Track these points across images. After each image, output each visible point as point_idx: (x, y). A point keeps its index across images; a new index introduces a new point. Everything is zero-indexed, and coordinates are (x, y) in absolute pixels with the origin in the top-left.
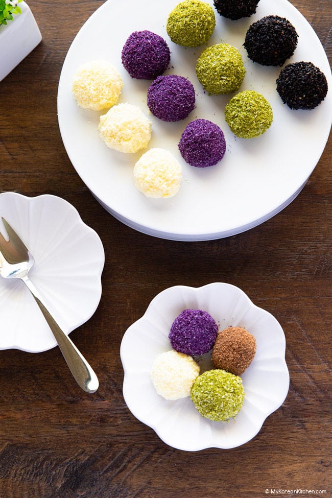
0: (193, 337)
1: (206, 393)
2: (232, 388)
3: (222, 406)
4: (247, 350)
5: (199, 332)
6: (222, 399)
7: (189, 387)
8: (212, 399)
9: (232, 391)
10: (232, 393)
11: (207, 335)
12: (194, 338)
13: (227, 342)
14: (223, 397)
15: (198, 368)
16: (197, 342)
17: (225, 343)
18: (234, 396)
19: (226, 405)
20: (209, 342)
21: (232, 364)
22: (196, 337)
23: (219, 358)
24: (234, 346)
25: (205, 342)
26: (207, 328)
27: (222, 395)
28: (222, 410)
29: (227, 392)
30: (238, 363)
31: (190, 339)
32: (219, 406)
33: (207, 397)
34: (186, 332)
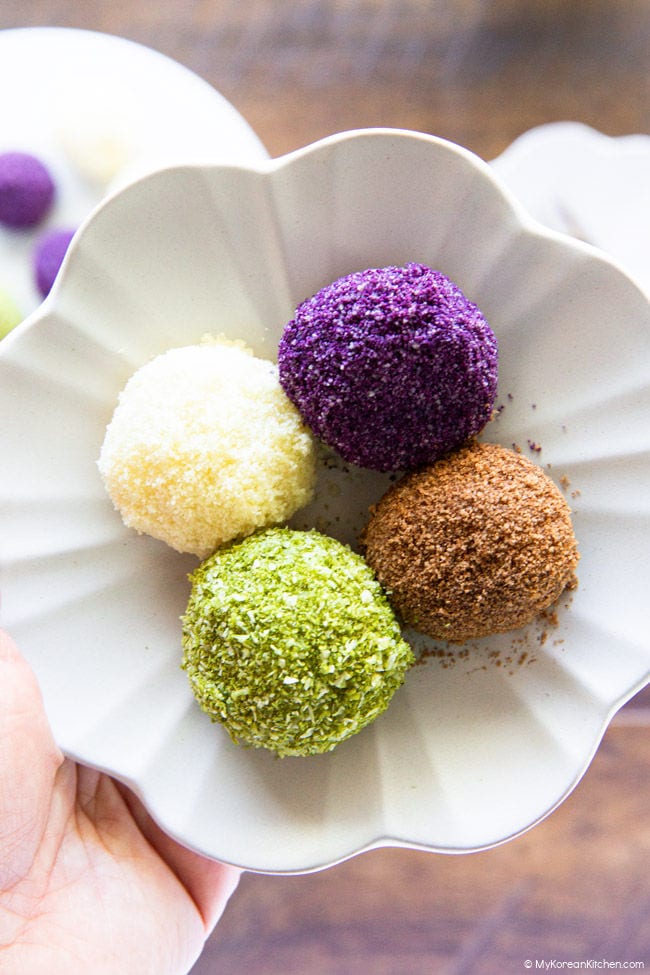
0: (367, 387)
1: (245, 618)
2: (348, 676)
3: (260, 704)
4: (513, 589)
5: (408, 387)
6: (281, 683)
7: (215, 536)
8: (246, 653)
9: (340, 684)
10: (334, 689)
11: (424, 420)
12: (372, 394)
13: (471, 502)
14: (290, 681)
15: (301, 494)
16: (368, 415)
17: (461, 500)
18: (331, 703)
19: (275, 713)
20: (408, 448)
21: (422, 591)
22: (378, 397)
23: (397, 529)
24: (479, 538)
25: (396, 440)
26: (444, 398)
27: (291, 673)
28: (249, 714)
29: (318, 676)
30: (443, 605)
31: (352, 383)
32: (254, 694)
33: (239, 632)
34: (358, 350)
